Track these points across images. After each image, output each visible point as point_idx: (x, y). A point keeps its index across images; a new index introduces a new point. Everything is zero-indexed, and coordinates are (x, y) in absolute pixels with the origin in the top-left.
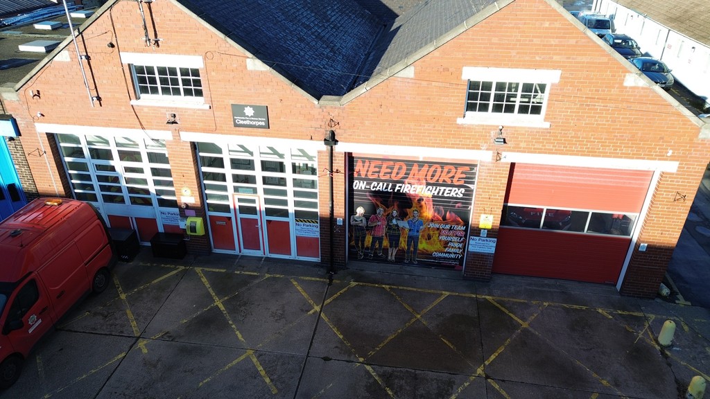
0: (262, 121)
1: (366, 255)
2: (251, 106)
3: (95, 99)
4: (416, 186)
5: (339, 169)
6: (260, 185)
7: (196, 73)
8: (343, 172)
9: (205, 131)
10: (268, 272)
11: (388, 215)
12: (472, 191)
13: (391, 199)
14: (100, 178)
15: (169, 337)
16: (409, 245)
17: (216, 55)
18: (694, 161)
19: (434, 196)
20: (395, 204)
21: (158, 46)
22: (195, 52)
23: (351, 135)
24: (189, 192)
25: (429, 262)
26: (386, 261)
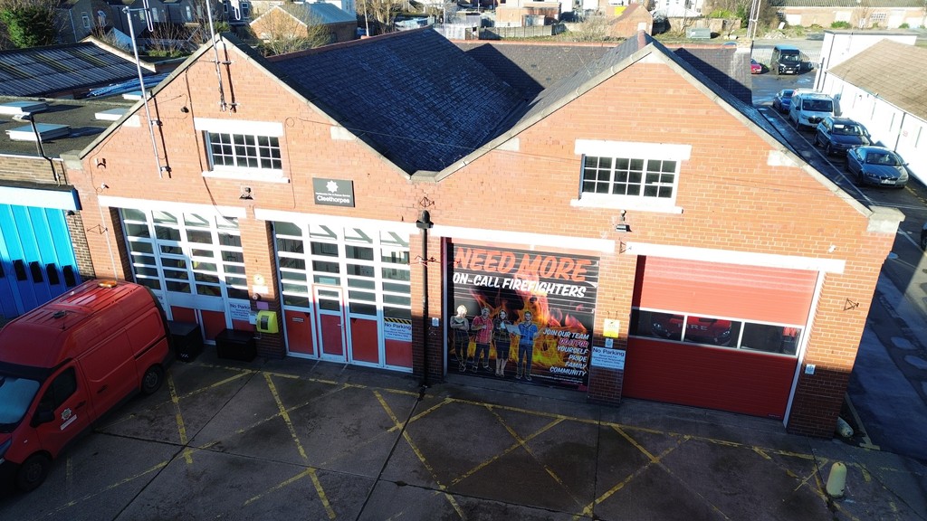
0: (346, 198)
1: (469, 367)
2: (334, 181)
3: (164, 169)
4: (527, 281)
5: (435, 257)
6: (343, 275)
7: (275, 142)
8: (439, 260)
9: (282, 208)
10: (348, 382)
11: (495, 317)
12: (595, 290)
13: (498, 297)
14: (165, 262)
15: (220, 447)
16: (521, 356)
17: (298, 122)
18: (864, 260)
19: (549, 295)
20: (504, 303)
21: (235, 111)
22: (275, 118)
23: (448, 217)
24: (262, 280)
25: (546, 379)
26: (493, 375)
